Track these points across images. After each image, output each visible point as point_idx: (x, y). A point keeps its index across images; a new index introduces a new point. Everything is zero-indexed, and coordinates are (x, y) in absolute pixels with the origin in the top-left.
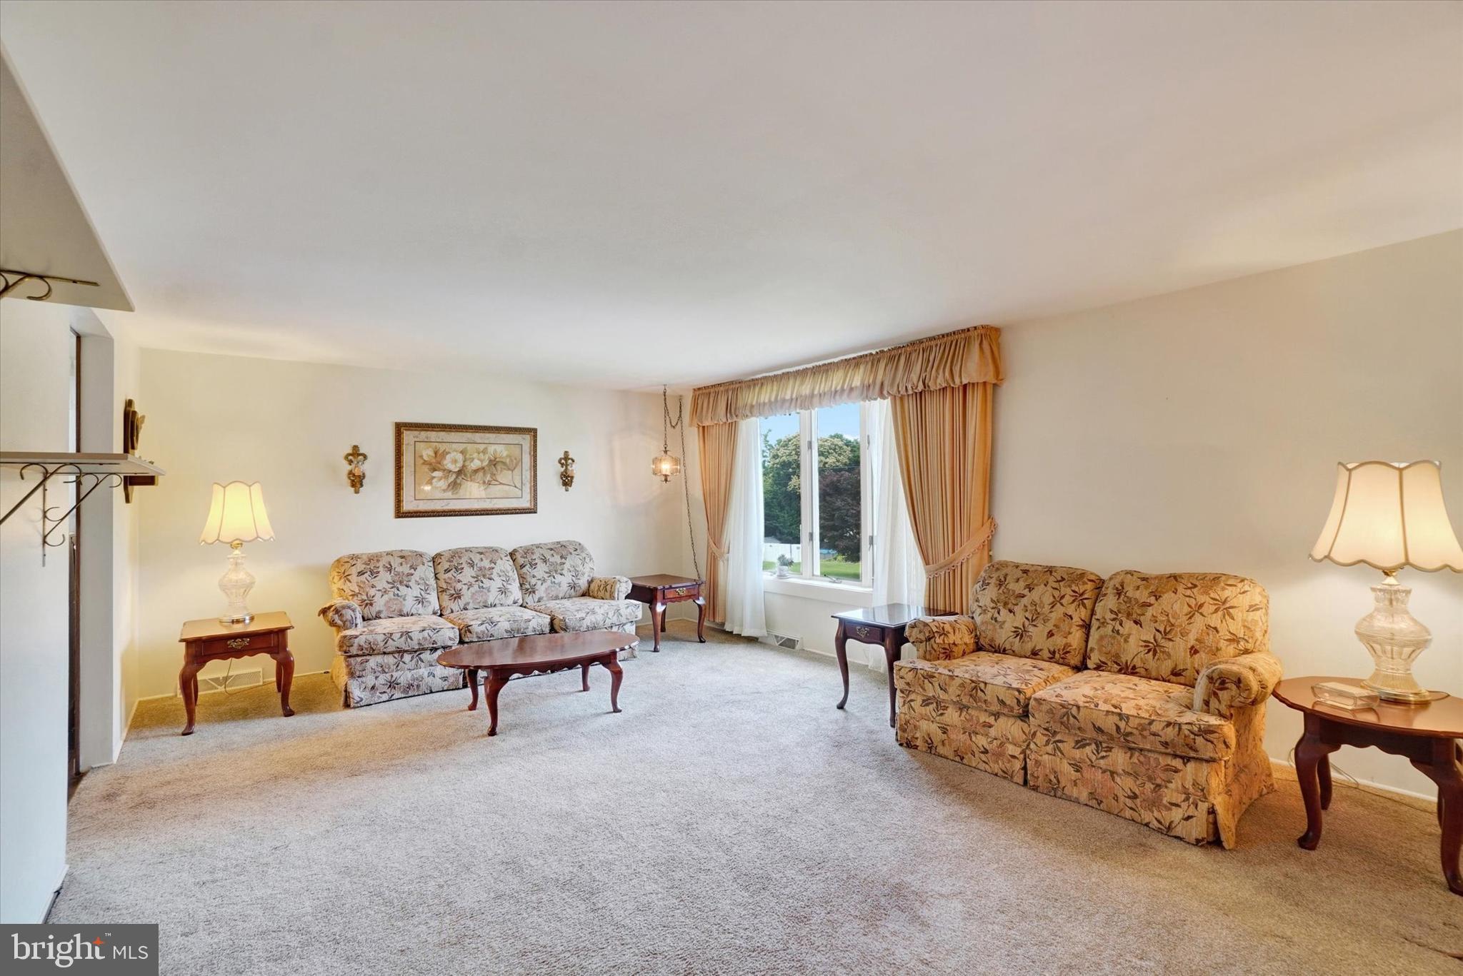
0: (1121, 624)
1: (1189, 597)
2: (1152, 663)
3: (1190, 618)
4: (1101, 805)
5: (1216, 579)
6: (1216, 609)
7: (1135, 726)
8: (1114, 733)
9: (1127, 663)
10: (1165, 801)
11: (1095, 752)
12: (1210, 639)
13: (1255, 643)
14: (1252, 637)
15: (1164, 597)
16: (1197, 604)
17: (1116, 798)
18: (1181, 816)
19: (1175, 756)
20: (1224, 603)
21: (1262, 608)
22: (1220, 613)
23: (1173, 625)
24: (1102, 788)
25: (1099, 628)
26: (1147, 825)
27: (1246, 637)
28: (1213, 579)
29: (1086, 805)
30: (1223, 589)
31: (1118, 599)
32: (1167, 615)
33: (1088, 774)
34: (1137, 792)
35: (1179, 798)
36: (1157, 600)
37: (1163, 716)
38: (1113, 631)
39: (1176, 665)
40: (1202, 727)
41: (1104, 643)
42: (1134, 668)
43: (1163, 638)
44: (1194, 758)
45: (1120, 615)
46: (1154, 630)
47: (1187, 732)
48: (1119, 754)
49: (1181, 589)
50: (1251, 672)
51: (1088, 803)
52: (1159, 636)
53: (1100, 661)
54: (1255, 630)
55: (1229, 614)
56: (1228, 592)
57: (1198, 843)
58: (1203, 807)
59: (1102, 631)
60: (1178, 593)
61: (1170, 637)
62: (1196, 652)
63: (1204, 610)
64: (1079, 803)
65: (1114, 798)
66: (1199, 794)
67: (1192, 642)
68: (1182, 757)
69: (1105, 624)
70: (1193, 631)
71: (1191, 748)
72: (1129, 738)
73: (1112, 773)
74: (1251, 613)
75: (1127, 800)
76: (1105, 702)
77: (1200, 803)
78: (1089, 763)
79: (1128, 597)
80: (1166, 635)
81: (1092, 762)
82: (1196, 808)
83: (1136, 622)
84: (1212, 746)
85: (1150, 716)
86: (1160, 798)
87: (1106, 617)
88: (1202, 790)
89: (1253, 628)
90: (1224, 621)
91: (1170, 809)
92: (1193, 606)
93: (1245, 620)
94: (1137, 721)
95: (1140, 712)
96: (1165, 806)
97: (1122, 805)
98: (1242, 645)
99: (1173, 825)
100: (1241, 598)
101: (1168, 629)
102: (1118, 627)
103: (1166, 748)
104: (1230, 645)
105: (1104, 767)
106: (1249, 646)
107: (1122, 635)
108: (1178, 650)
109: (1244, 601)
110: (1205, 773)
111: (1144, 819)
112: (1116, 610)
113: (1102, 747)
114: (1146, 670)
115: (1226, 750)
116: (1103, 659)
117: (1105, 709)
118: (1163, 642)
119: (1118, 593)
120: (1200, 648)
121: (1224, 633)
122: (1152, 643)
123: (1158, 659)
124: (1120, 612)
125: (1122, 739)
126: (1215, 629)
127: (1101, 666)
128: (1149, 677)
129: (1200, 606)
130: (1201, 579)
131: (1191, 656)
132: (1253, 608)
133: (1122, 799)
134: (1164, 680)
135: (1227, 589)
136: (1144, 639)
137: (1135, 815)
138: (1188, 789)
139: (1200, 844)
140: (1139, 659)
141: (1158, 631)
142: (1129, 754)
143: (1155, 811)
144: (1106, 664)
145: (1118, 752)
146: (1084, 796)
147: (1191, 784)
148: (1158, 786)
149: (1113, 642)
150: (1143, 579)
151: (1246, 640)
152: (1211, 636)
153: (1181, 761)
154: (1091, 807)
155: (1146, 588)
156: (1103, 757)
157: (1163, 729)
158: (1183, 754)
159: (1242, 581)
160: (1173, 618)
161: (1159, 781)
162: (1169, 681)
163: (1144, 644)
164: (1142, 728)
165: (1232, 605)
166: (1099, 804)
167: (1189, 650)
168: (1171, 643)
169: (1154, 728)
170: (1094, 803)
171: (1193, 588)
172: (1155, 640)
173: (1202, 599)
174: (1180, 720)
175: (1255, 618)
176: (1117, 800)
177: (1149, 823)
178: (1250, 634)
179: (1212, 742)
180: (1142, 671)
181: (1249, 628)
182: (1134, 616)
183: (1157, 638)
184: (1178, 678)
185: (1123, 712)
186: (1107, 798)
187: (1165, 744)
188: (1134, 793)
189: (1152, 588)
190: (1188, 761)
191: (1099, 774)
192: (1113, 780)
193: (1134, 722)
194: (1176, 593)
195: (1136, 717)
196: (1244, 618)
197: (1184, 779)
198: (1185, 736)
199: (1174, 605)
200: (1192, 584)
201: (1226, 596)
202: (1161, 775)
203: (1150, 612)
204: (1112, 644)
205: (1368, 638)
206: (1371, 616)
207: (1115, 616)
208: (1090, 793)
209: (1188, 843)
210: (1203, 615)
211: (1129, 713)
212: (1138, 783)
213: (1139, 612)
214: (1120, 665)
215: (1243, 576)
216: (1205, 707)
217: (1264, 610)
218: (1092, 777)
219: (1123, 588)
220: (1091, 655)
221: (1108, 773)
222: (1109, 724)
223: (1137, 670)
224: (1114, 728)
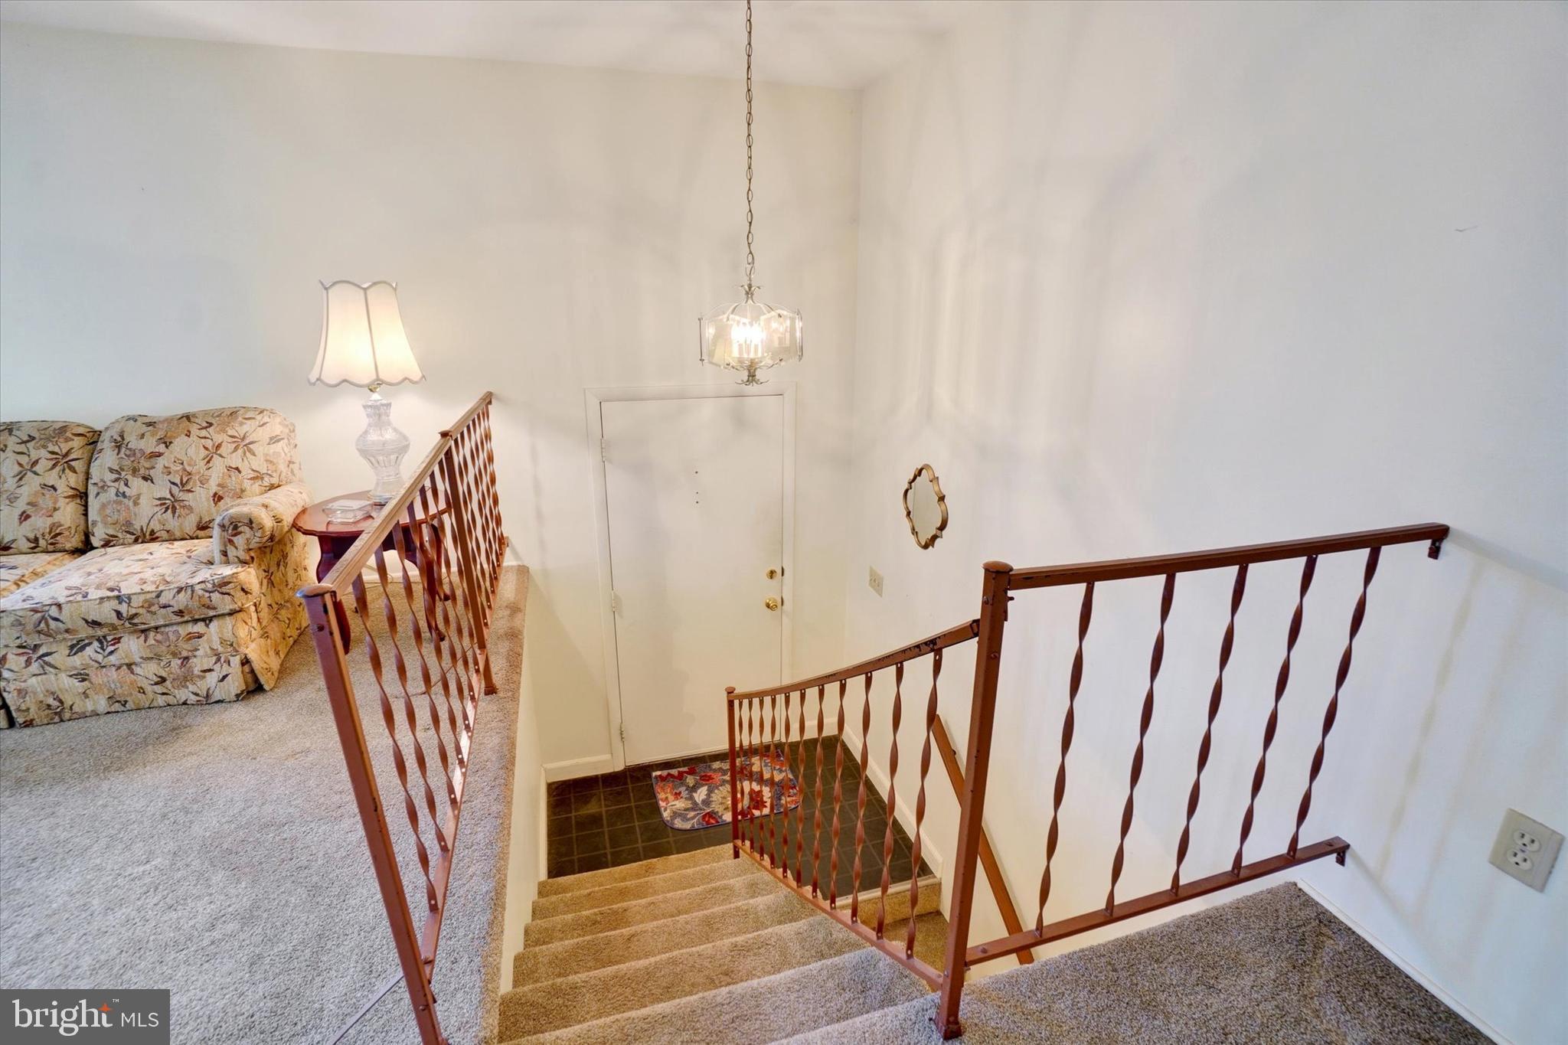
0: (126, 485)
1: (205, 438)
2: (173, 523)
3: (208, 462)
4: (127, 706)
5: (233, 414)
6: (235, 448)
7: (141, 605)
8: (115, 621)
9: (142, 529)
10: (196, 671)
11: (99, 650)
12: (233, 482)
13: (280, 476)
14: (276, 471)
15: (176, 442)
16: (214, 445)
17: (142, 691)
18: (216, 680)
19: (196, 621)
20: (243, 439)
21: (283, 439)
22: (240, 451)
23: (190, 474)
24: (122, 687)
25: (98, 494)
26: (185, 703)
27: (269, 472)
28: (231, 414)
29: (108, 713)
30: (241, 424)
31: (118, 454)
32: (182, 464)
33: (98, 678)
34: (164, 674)
35: (209, 662)
36: (167, 447)
37: (173, 583)
38: (117, 495)
39: (201, 518)
40: (216, 581)
41: (108, 511)
42: (152, 532)
43: (180, 491)
44: (215, 616)
45: (123, 473)
46: (169, 484)
47: (201, 592)
48: (131, 642)
49: (194, 429)
50: (264, 510)
51: (110, 710)
52: (175, 490)
53: (108, 535)
54: (278, 463)
55: (250, 451)
56: (248, 427)
57: (238, 698)
58: (236, 661)
59: (103, 497)
60: (191, 435)
61: (189, 488)
62: (220, 498)
63: (222, 451)
64: (98, 715)
65: (139, 692)
66: (229, 650)
67: (214, 489)
68: (203, 620)
69: (106, 488)
70: (213, 476)
71: (208, 607)
72: (136, 621)
73: (129, 666)
74: (272, 446)
75: (155, 687)
76: (98, 587)
77: (231, 659)
78: (97, 665)
79: (130, 449)
80: (183, 486)
81: (100, 663)
82: (229, 665)
83: (145, 479)
84: (229, 597)
85: (157, 588)
86: (190, 671)
87: (105, 479)
88: (232, 645)
89: (275, 461)
90: (245, 459)
91: (204, 677)
92: (210, 448)
93: (267, 455)
94: (142, 598)
95: (144, 587)
96: (199, 676)
97: (151, 695)
98: (267, 481)
99: (211, 692)
100: (261, 432)
101: (185, 480)
102: (123, 488)
103: (182, 616)
104: (255, 483)
105: (117, 663)
106: (275, 481)
107: (130, 498)
108: (199, 500)
109: (263, 434)
110: (230, 627)
111: (181, 698)
112: (117, 468)
113: (108, 642)
114: (168, 532)
115: (245, 596)
116: (111, 532)
117: (98, 597)
118: (182, 496)
119: (117, 446)
120: (224, 493)
121: (246, 473)
122: (169, 499)
123: (179, 516)
124: (123, 470)
125: (127, 624)
126: (237, 469)
127: (110, 541)
128: (172, 539)
129: (217, 446)
130: (218, 416)
131: (216, 504)
132: (274, 440)
133: (149, 689)
134: (192, 538)
135: (245, 423)
136: (158, 497)
137: (170, 699)
138: (217, 649)
139: (240, 698)
140: (157, 522)
141: (173, 483)
142: (143, 638)
143: (190, 686)
144: (117, 537)
145: (129, 640)
146: (102, 705)
147: (219, 643)
148: (187, 658)
149: (119, 508)
150: (150, 424)
151: (270, 475)
152: (234, 478)
153: (203, 624)
154: (115, 712)
155: (153, 435)
156: (111, 653)
157: (174, 597)
158: (202, 616)
159: (261, 412)
160: (189, 465)
161: (185, 654)
162: (197, 538)
163: (159, 502)
164: (148, 605)
165: (252, 440)
166: (124, 705)
167: (212, 499)
168: (190, 494)
169: (163, 600)
170: (117, 707)
171: (209, 427)
172: (172, 495)
173: (218, 438)
174: (191, 582)
175: (277, 451)
176: (144, 693)
177: (187, 700)
178: (274, 468)
179: (229, 594)
180: (164, 535)
181: (271, 462)
182: (142, 471)
183: (173, 492)
184: (206, 531)
185: (123, 593)
186: (131, 694)
187: (180, 613)
188: (160, 677)
189: (161, 434)
190: (211, 621)
191: (113, 673)
192: (132, 673)
193: (137, 602)
194: (189, 436)
195: (139, 593)
196: (266, 452)
197: (209, 641)
198: (200, 597)
199: (189, 450)
200: (207, 423)
201: (244, 432)
202: (185, 646)
203: (161, 462)
204: (118, 511)
205: (366, 453)
206: (366, 432)
207: (117, 476)
208: (109, 698)
209: (230, 702)
210: (222, 457)
211: (130, 592)
212: (162, 664)
213: (147, 466)
214: (135, 535)
215: (262, 407)
216: (224, 558)
217: (286, 441)
218: (105, 680)
219: (123, 439)
220: (94, 531)
221: (125, 667)
222: (106, 613)
223: (157, 535)
224: (114, 615)
